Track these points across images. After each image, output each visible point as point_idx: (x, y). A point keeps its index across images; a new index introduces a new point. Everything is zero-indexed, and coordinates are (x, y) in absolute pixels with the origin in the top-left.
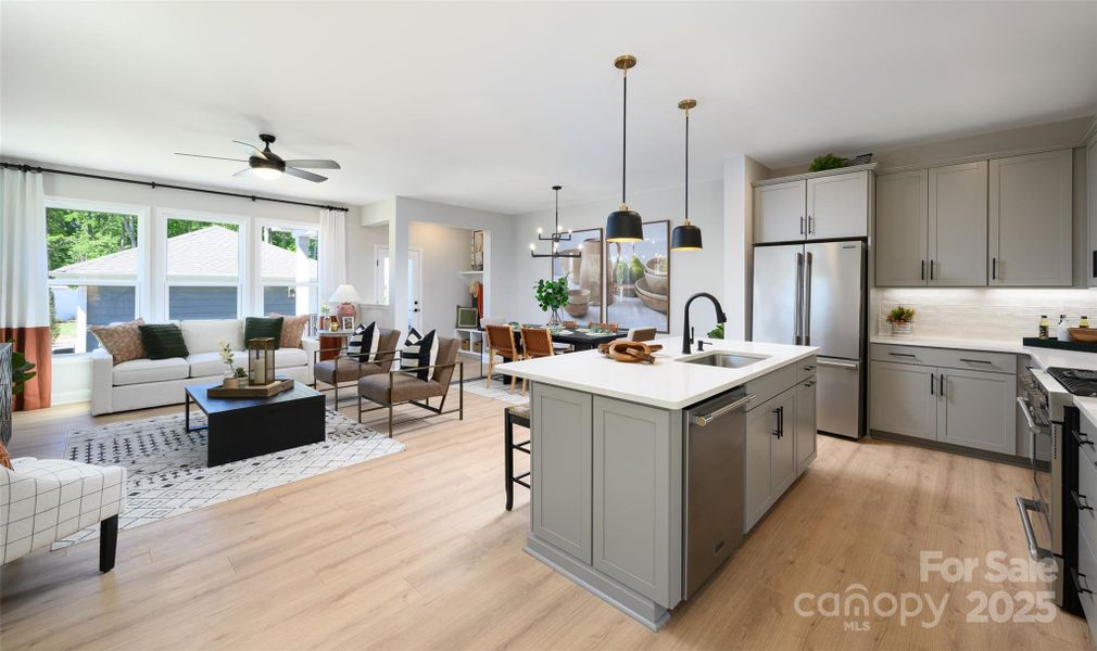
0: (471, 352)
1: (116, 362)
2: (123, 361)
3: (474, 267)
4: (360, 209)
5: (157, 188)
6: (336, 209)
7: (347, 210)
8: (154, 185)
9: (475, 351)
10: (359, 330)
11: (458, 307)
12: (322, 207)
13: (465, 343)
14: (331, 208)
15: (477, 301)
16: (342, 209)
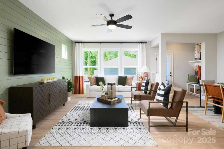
0: (194, 93)
1: (91, 85)
2: (92, 85)
3: (196, 59)
4: (150, 42)
5: (101, 43)
6: (143, 43)
7: (146, 43)
8: (100, 43)
9: (197, 93)
10: (145, 81)
11: (189, 75)
12: (139, 43)
13: (192, 90)
14: (141, 43)
15: (198, 73)
16: (145, 43)
